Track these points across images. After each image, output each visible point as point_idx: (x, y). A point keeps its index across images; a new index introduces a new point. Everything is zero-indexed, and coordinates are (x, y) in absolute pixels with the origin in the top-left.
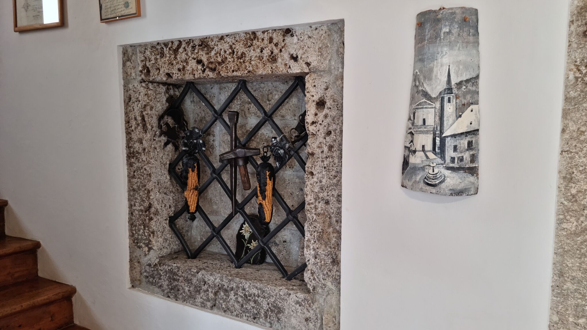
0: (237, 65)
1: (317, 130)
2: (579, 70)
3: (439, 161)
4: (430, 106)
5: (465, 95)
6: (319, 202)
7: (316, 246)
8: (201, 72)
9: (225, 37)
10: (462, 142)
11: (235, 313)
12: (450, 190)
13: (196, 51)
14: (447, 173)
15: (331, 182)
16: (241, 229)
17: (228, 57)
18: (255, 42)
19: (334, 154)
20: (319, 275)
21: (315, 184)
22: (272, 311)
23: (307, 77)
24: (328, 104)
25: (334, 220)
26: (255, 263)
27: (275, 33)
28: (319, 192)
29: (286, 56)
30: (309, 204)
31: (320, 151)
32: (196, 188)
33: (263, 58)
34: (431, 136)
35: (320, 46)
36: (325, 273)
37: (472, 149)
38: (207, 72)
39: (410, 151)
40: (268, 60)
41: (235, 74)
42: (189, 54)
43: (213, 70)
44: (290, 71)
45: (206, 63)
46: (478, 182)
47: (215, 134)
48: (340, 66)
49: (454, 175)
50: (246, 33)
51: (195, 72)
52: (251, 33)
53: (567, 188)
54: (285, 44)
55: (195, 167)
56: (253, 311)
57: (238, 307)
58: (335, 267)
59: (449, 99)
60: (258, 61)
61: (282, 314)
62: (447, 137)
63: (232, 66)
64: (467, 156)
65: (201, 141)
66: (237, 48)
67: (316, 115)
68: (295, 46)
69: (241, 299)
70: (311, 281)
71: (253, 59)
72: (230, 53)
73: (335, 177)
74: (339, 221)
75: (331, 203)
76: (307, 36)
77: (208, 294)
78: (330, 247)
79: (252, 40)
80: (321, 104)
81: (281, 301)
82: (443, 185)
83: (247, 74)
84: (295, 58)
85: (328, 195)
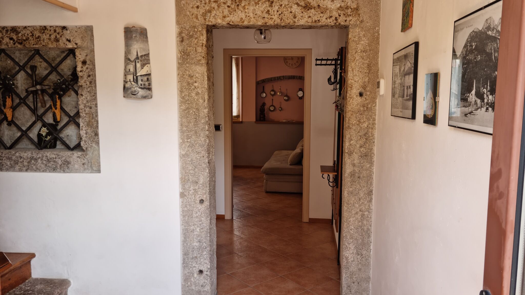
0: (36, 42)
1: (83, 74)
2: (181, 53)
3: (136, 85)
4: (131, 64)
5: (144, 60)
6: (87, 108)
7: (86, 129)
8: (13, 44)
9: (27, 27)
10: (144, 78)
11: (42, 170)
12: (141, 96)
13: (9, 33)
14: (140, 90)
15: (92, 98)
16: (40, 130)
17: (30, 37)
18: (46, 31)
19: (93, 85)
20: (88, 142)
21: (84, 100)
22: (64, 164)
23: (76, 50)
24: (88, 63)
25: (94, 115)
26: (50, 148)
27: (57, 28)
28: (86, 103)
29: (64, 40)
30: (81, 109)
31: (85, 84)
32: (11, 107)
33: (51, 39)
34: (132, 76)
35: (82, 36)
36: (92, 140)
37: (149, 81)
38: (17, 44)
39: (125, 82)
40: (54, 40)
41: (34, 46)
42: (4, 34)
43: (21, 44)
44: (67, 47)
45: (16, 40)
46: (152, 93)
47: (18, 79)
48: (92, 46)
49: (142, 90)
50: (40, 26)
51: (9, 44)
52: (43, 27)
53: (181, 94)
54: (63, 34)
55: (10, 96)
56: (53, 167)
57: (44, 166)
58: (96, 137)
59: (138, 61)
60: (48, 40)
61: (70, 164)
62: (138, 76)
63: (32, 42)
64: (147, 83)
65: (11, 83)
66: (35, 33)
67: (82, 67)
68: (69, 35)
69: (45, 162)
70: (85, 146)
71: (45, 39)
72: (31, 36)
73: (94, 96)
74: (97, 116)
75: (92, 108)
76: (75, 31)
77: (24, 164)
78: (94, 128)
79: (44, 30)
80: (84, 63)
81: (69, 158)
82: (138, 94)
83: (42, 46)
84: (69, 41)
85: (91, 104)
